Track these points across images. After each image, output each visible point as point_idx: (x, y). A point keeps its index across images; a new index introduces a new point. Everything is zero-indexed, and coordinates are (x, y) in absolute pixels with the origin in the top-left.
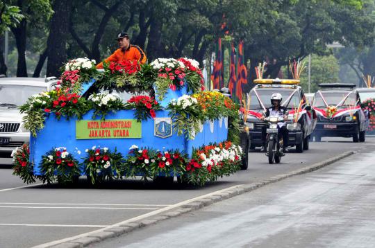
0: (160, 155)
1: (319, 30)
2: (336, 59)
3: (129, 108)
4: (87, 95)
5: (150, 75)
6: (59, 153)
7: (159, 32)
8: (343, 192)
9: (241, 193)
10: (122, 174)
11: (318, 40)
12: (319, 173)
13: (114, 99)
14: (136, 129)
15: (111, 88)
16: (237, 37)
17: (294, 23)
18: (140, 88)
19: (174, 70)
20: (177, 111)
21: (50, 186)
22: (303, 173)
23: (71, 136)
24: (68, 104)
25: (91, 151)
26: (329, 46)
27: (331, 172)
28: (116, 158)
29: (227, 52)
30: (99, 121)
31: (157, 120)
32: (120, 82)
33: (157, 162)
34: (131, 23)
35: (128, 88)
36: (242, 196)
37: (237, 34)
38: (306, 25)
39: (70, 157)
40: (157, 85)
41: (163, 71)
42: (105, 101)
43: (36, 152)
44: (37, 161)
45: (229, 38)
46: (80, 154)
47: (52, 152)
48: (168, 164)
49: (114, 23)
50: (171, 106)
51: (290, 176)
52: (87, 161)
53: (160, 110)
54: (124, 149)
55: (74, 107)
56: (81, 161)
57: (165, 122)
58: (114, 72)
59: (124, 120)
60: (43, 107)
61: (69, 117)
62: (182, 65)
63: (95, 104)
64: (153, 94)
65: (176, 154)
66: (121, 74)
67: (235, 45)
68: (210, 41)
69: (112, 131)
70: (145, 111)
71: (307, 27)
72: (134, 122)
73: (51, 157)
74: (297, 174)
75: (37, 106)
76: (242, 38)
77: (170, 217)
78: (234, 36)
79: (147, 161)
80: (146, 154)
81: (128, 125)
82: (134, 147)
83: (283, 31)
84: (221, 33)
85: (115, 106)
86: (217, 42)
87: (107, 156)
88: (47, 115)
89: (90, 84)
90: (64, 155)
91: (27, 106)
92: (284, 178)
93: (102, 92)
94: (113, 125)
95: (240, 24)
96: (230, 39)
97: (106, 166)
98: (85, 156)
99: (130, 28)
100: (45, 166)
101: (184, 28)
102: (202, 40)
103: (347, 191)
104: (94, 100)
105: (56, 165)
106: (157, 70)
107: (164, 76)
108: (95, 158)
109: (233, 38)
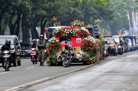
1: (91, 15)
2: (99, 26)
7: (26, 17)
8: (90, 78)
9: (47, 80)
11: (91, 19)
12: (84, 71)
16: (58, 18)
17: (81, 12)
22: (77, 71)
26: (96, 21)
27: (89, 70)
36: (48, 81)
37: (58, 17)
38: (86, 13)
51: (71, 73)
71: (86, 14)
74: (74, 72)
76: (60, 19)
83: (77, 15)
84: (51, 17)
92: (68, 73)
95: (59, 13)
96: (56, 19)
101: (36, 16)
102: (44, 20)
103: (92, 78)
109: (57, 19)
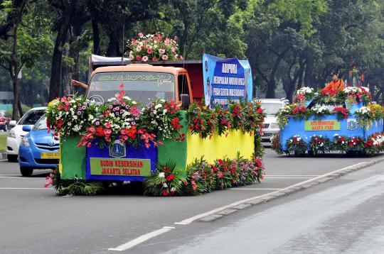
0: (350, 139)
3: (333, 114)
4: (310, 107)
5: (343, 96)
6: (296, 138)
10: (330, 149)
13: (325, 109)
14: (337, 125)
15: (322, 103)
18: (338, 103)
19: (356, 93)
20: (359, 115)
21: (290, 156)
23: (302, 129)
24: (300, 112)
25: (313, 137)
28: (327, 141)
29: (354, 79)
30: (317, 121)
31: (349, 120)
32: (327, 100)
33: (349, 143)
34: (294, 63)
35: (331, 103)
39: (302, 140)
40: (347, 101)
41: (350, 94)
42: (320, 110)
43: (284, 138)
44: (284, 143)
45: (355, 71)
46: (307, 139)
47: (292, 138)
48: (354, 144)
49: (283, 63)
50: (356, 113)
52: (311, 143)
53: (350, 115)
54: (331, 136)
55: (304, 113)
56: (308, 143)
57: (353, 122)
58: (324, 95)
59: (331, 121)
60: (287, 114)
61: (301, 119)
62: (360, 90)
63: (315, 112)
64: (344, 106)
65: (359, 138)
66: (327, 95)
67: (359, 75)
68: (344, 72)
69: (324, 126)
70: (342, 115)
72: (336, 121)
73: (291, 141)
75: (284, 113)
77: (320, 183)
78: (359, 69)
79: (343, 142)
80: (343, 139)
81: (333, 123)
82: (336, 135)
85: (326, 113)
86: (348, 73)
87: (321, 140)
88: (289, 118)
89: (311, 102)
90: (298, 139)
91: (278, 113)
93: (317, 106)
94: (325, 123)
97: (321, 145)
98: (310, 140)
99: (294, 66)
100: (288, 145)
104: (314, 110)
105: (294, 145)
106: (347, 94)
107: (351, 96)
108: (315, 141)
